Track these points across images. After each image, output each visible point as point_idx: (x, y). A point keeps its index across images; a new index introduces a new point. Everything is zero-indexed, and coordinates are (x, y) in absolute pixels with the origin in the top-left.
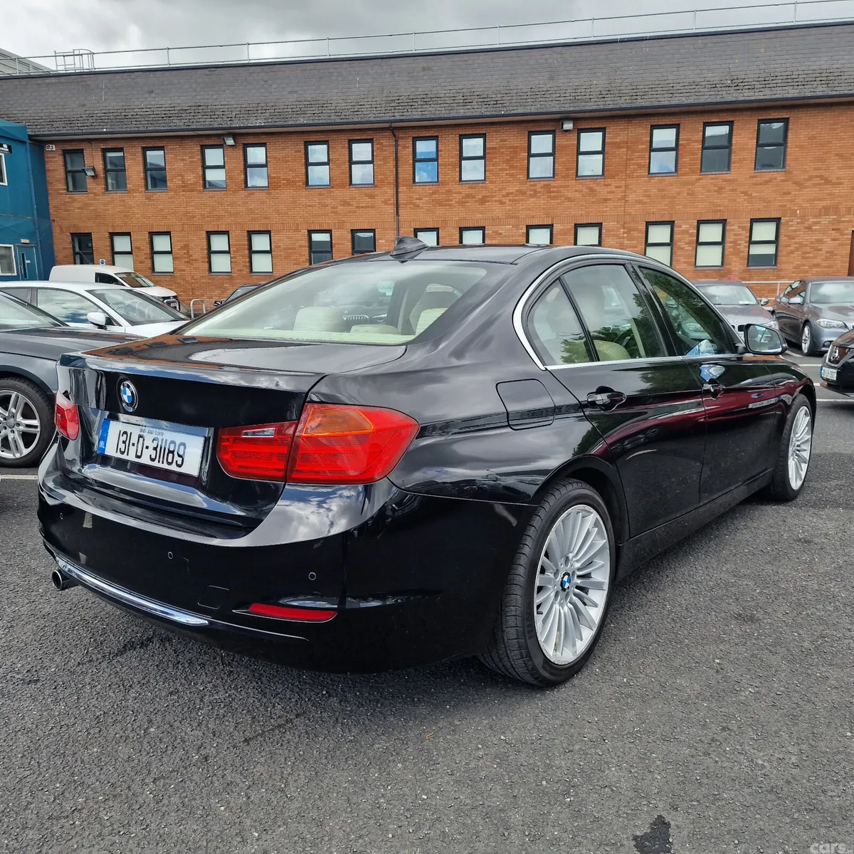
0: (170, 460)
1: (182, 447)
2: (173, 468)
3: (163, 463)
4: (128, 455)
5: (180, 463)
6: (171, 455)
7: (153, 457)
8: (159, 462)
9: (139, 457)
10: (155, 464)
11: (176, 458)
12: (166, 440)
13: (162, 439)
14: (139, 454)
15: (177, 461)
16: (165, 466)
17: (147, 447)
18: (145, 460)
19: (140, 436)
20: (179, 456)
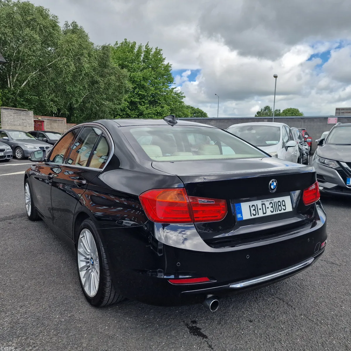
0: (280, 209)
1: (283, 202)
2: (283, 211)
3: (277, 211)
4: (258, 215)
5: (284, 208)
6: (280, 207)
7: (272, 211)
8: (276, 212)
9: (265, 213)
10: (274, 213)
11: (283, 207)
12: (276, 202)
13: (274, 202)
14: (265, 212)
15: (283, 208)
16: (279, 212)
17: (268, 208)
18: (269, 213)
19: (262, 204)
20: (283, 206)
